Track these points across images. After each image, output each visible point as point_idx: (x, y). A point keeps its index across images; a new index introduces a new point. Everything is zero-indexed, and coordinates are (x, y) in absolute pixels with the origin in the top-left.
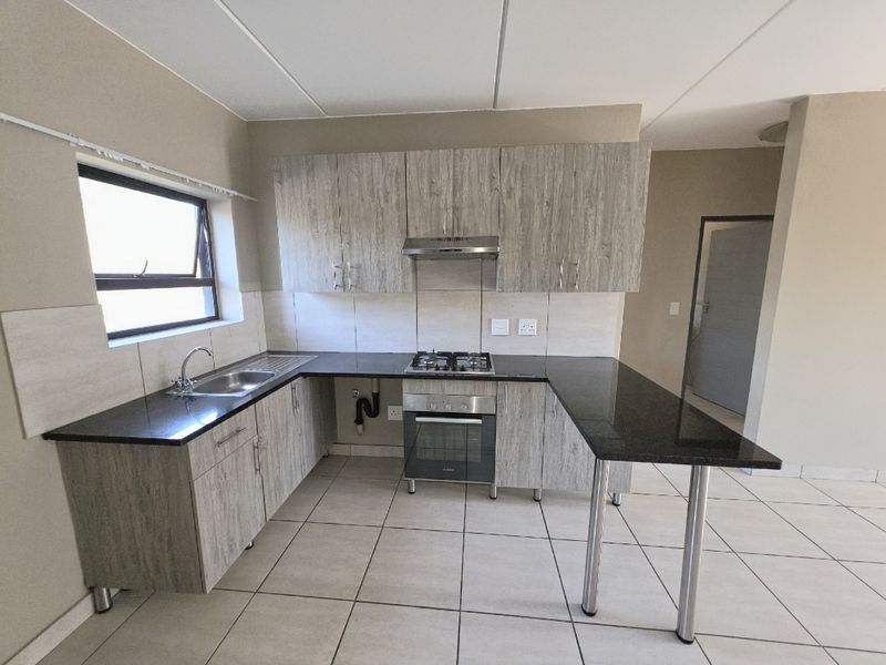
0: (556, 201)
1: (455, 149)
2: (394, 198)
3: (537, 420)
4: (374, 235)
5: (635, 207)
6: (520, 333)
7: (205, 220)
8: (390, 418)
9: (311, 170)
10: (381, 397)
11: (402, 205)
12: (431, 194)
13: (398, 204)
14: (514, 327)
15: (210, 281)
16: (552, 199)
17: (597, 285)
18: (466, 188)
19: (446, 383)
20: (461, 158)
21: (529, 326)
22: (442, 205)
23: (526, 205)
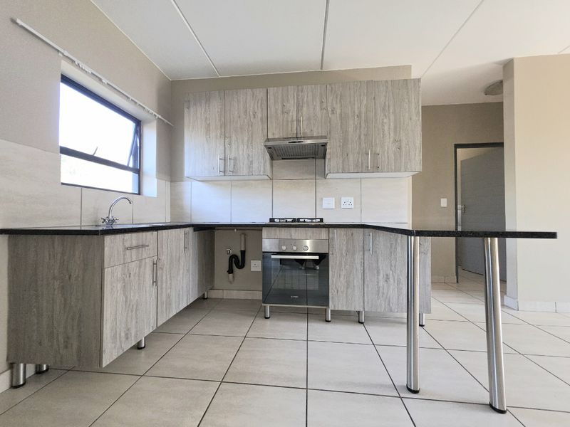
0: (363, 115)
1: (298, 86)
2: (260, 116)
3: (358, 257)
4: (246, 139)
5: (414, 118)
6: (342, 207)
7: (138, 132)
8: (253, 269)
9: (208, 100)
10: (247, 254)
11: (265, 120)
12: (283, 112)
13: (262, 119)
14: (338, 203)
15: (138, 171)
16: (360, 113)
17: (393, 168)
18: (305, 109)
19: (293, 230)
20: (302, 91)
21: (348, 201)
22: (290, 119)
23: (343, 118)
